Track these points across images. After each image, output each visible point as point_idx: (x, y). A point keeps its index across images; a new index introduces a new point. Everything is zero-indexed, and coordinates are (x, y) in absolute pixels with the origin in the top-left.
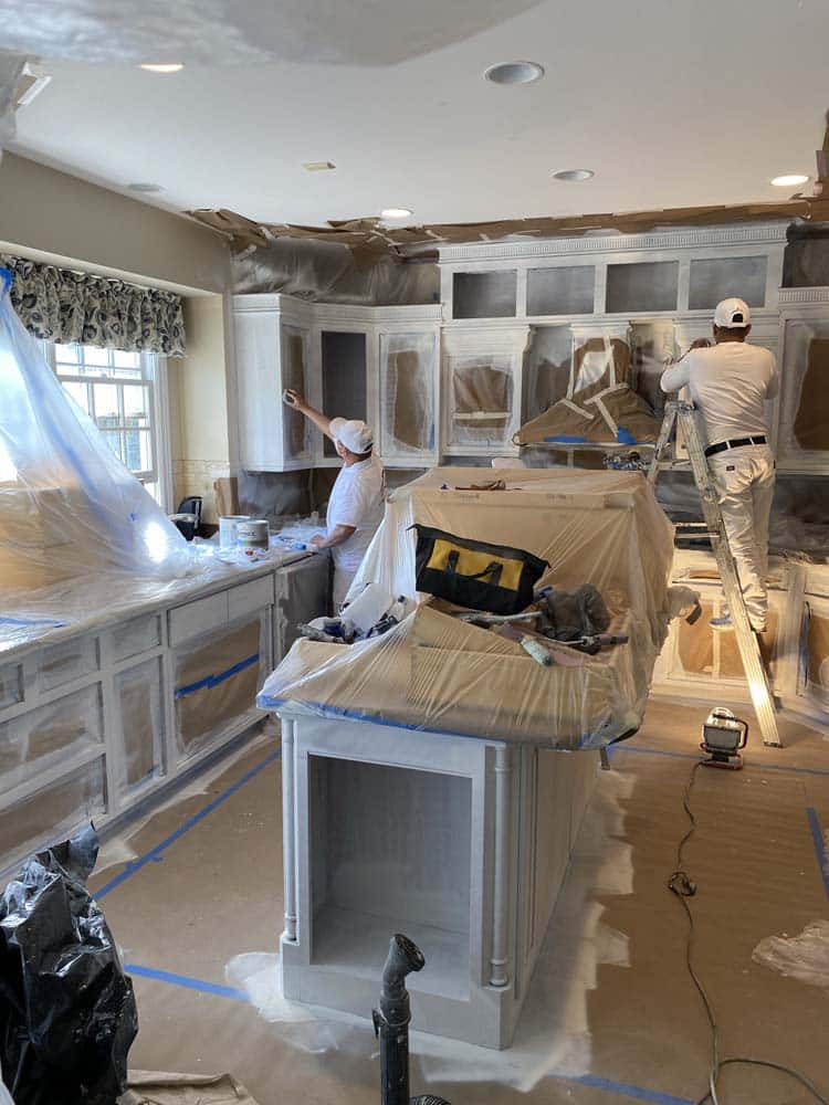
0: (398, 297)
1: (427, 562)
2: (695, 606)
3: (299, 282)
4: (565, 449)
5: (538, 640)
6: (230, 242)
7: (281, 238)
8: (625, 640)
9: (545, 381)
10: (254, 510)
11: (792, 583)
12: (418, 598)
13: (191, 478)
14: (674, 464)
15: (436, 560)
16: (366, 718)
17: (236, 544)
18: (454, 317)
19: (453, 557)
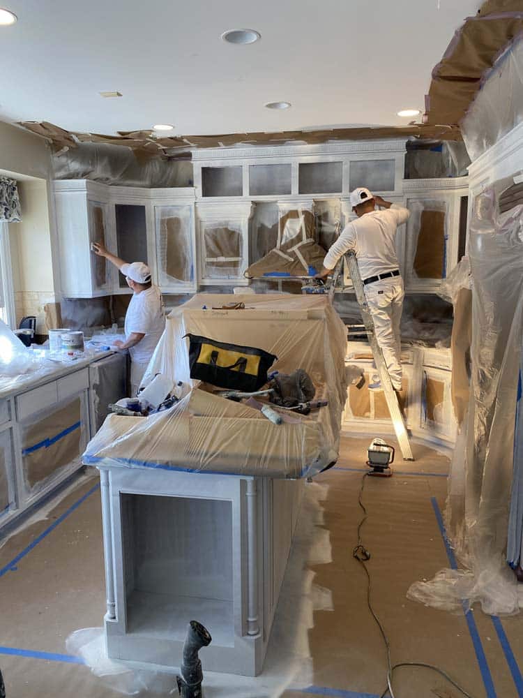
0: (166, 182)
1: (197, 359)
2: (361, 377)
3: (99, 171)
4: (276, 280)
5: (272, 407)
6: (49, 144)
7: (86, 143)
8: (325, 404)
9: (263, 238)
10: (73, 324)
11: (415, 358)
12: (192, 383)
13: (28, 304)
14: (344, 288)
15: (203, 358)
16: (160, 467)
17: (61, 348)
18: (203, 196)
19: (214, 355)
